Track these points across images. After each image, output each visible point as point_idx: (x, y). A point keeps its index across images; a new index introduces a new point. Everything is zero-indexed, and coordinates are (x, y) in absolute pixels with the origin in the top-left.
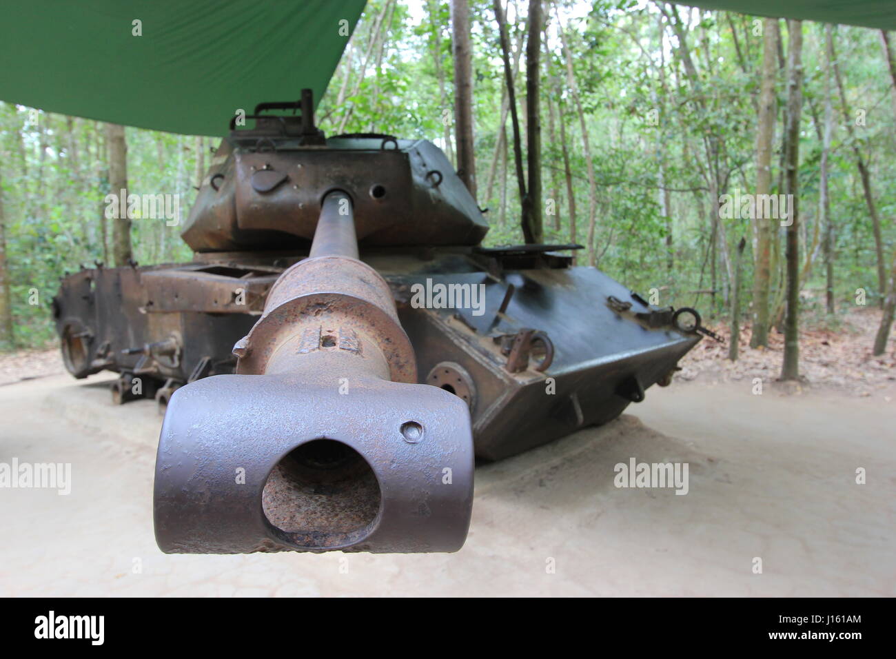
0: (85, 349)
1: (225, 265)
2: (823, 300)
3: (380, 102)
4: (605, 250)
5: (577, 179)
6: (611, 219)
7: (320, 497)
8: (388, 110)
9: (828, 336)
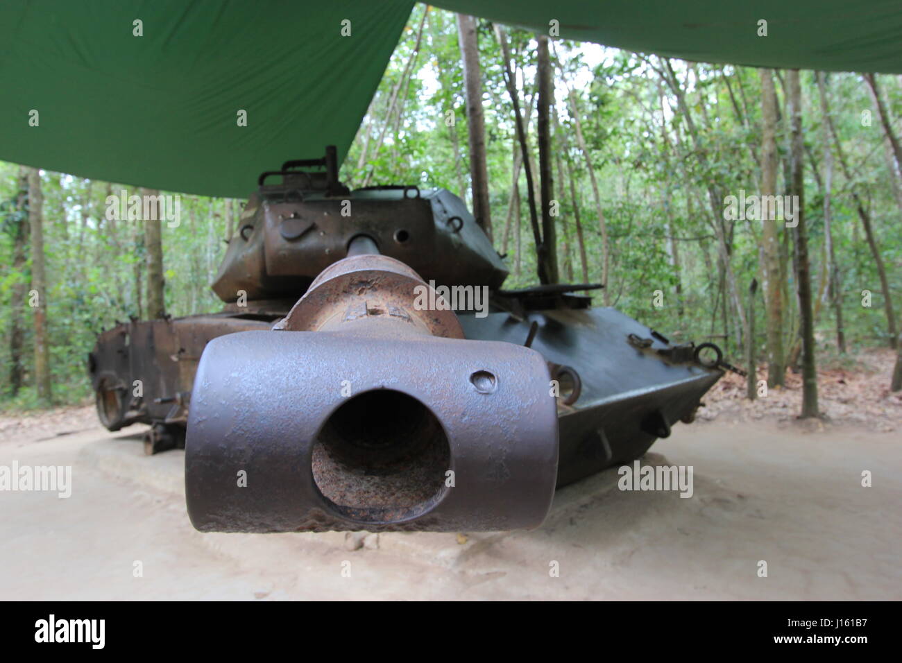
0: (119, 401)
1: (255, 312)
2: (834, 342)
3: (398, 164)
4: (617, 300)
5: (588, 232)
6: (622, 269)
7: (372, 478)
8: (406, 171)
9: (844, 375)
